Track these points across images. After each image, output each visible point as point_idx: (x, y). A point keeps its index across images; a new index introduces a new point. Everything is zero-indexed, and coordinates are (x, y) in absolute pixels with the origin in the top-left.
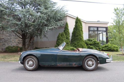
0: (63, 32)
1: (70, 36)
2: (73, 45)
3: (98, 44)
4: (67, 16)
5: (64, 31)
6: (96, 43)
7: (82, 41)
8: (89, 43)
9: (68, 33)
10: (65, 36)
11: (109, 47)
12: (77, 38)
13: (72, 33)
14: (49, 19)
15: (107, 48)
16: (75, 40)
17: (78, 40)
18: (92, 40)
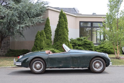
0: (43, 30)
1: (52, 35)
2: (55, 47)
3: (90, 44)
4: (48, 9)
5: (45, 29)
6: (86, 43)
7: (65, 41)
8: (77, 43)
9: (49, 31)
10: (45, 35)
11: (104, 48)
12: (60, 37)
13: (55, 31)
14: (22, 15)
15: (101, 50)
16: (58, 40)
17: (61, 40)
18: (82, 40)
